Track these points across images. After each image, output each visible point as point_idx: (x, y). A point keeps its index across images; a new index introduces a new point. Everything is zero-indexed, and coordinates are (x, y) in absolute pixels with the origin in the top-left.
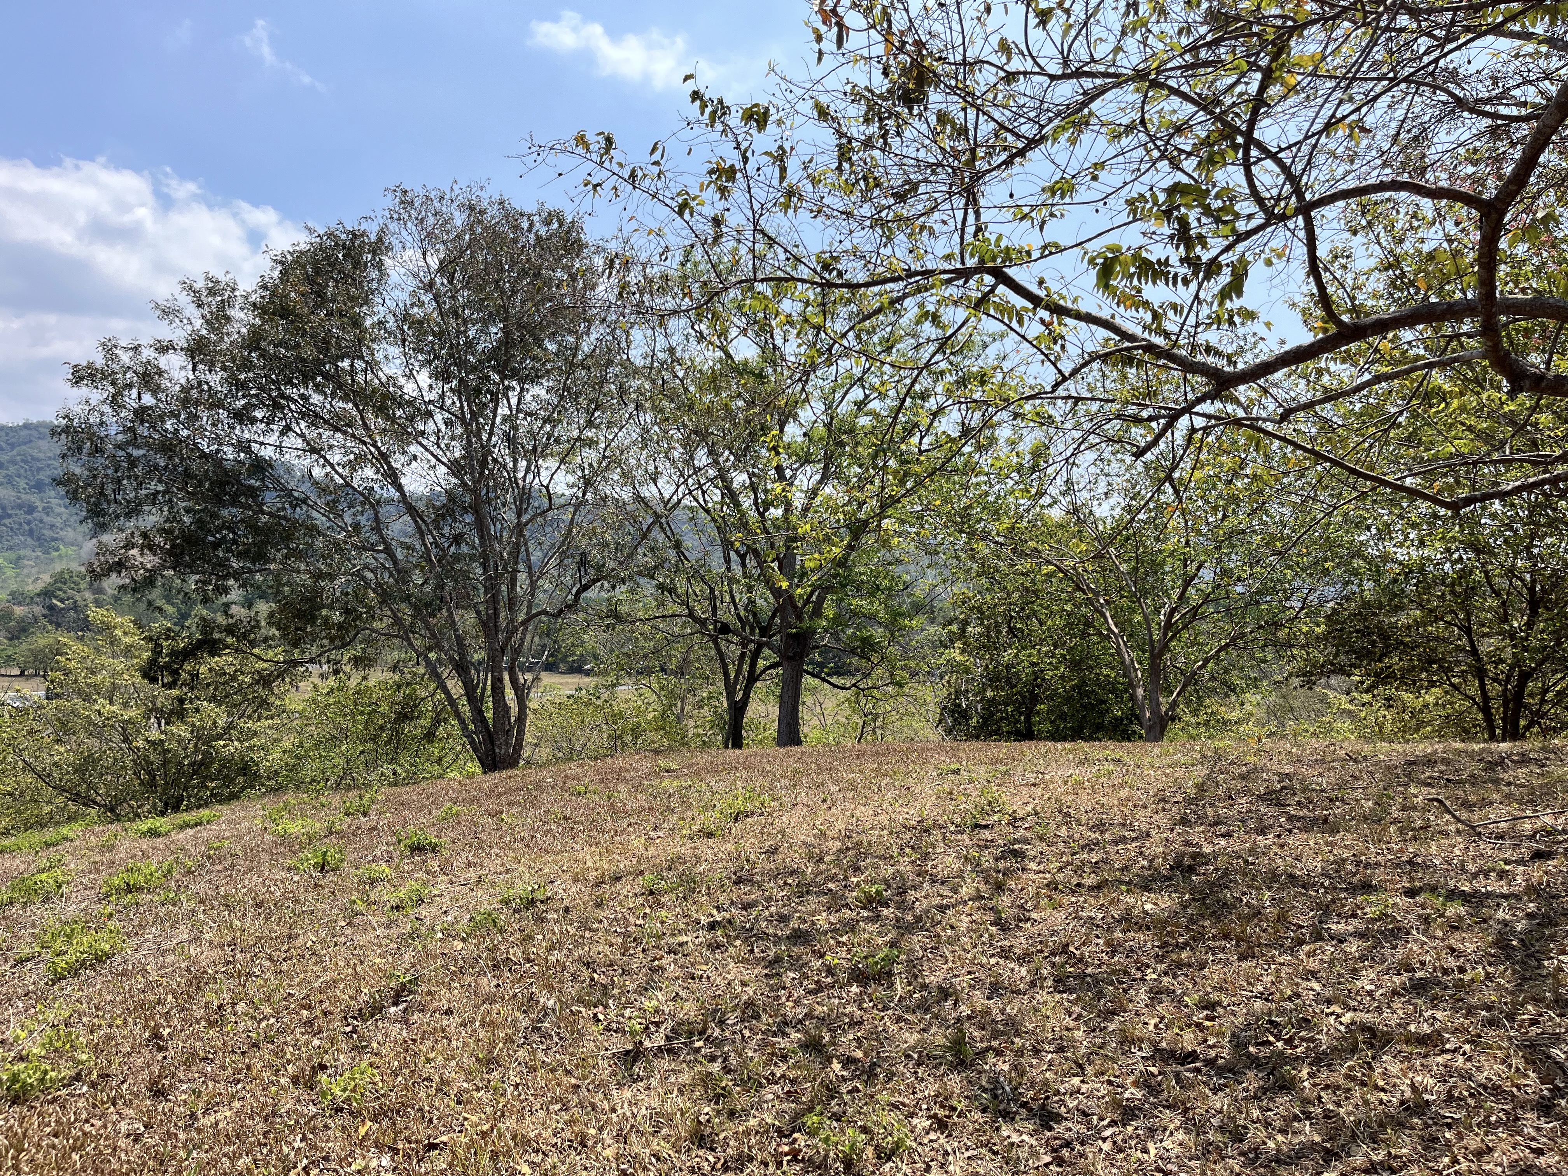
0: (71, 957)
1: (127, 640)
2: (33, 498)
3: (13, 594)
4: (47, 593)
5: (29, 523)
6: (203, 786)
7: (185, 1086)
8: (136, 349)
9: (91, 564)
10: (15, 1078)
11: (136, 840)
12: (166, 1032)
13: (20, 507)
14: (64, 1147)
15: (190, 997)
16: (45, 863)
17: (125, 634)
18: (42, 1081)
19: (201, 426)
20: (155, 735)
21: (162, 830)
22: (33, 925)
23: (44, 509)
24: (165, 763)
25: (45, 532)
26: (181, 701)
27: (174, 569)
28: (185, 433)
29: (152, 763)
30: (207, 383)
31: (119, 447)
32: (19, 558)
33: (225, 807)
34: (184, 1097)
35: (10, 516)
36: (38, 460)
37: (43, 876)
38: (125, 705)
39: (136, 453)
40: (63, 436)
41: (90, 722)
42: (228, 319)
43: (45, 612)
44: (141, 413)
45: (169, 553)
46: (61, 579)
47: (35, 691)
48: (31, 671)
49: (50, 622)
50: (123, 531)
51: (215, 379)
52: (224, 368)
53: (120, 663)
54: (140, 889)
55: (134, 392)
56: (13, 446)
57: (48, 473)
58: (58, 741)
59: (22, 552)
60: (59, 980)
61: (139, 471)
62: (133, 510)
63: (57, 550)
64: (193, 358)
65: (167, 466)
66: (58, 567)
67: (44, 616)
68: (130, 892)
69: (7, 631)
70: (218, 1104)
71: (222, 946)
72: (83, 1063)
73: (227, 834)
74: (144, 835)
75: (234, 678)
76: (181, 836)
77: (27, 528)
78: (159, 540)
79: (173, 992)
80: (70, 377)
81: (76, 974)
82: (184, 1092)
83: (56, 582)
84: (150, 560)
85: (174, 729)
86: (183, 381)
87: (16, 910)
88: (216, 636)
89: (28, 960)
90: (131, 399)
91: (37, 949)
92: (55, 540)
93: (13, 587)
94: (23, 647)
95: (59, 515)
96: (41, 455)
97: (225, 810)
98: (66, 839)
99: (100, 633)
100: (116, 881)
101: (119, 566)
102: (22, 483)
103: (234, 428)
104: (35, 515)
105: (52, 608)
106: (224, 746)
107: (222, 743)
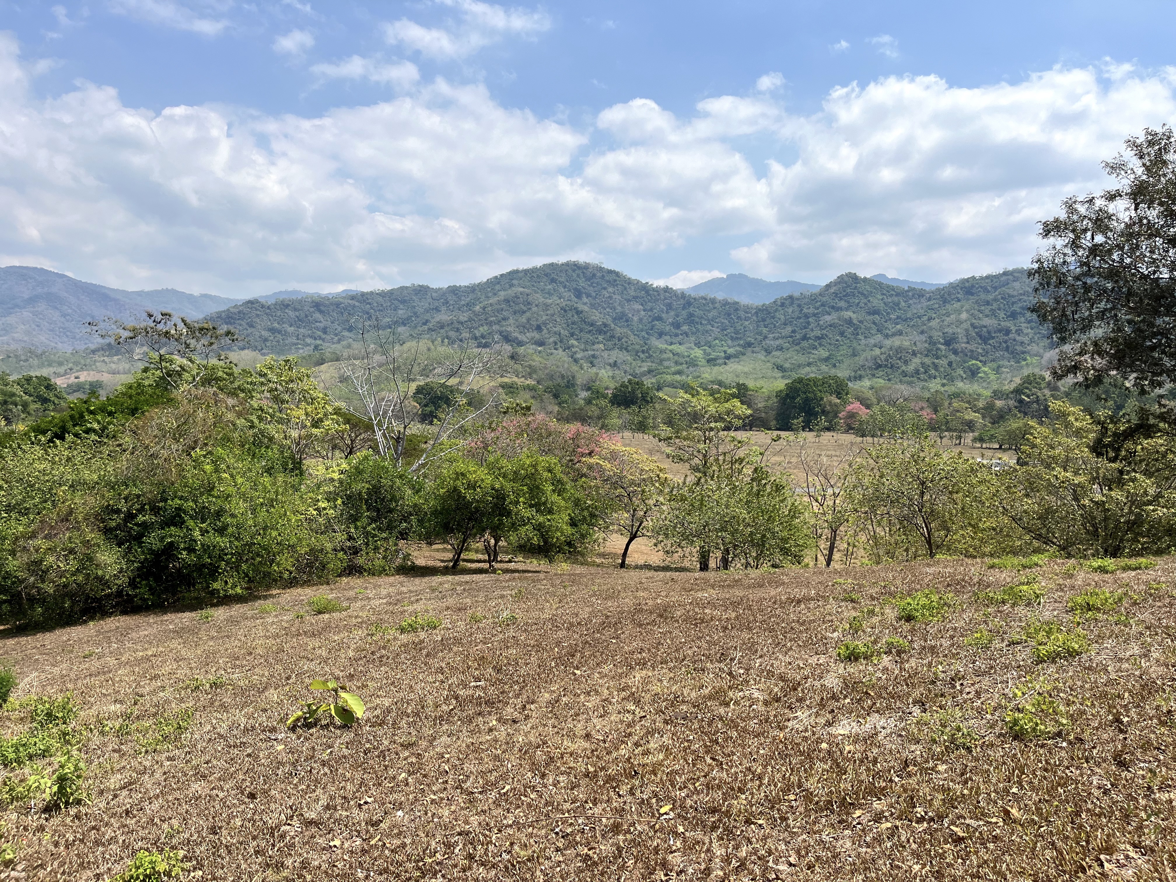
0: (1050, 647)
1: (1077, 424)
2: (1009, 324)
3: (995, 392)
4: (1018, 391)
5: (1006, 342)
6: (1135, 540)
7: (1142, 765)
8: (1091, 201)
9: (1054, 368)
10: (1015, 722)
11: (1088, 573)
12: (1126, 720)
13: (1000, 331)
14: (1053, 781)
15: (1143, 698)
16: (1024, 579)
17: (1076, 420)
18: (1034, 730)
19: (1142, 253)
20: (1098, 497)
21: (1110, 569)
22: (1020, 620)
23: (1017, 331)
24: (1106, 519)
25: (1017, 347)
26: (1121, 472)
27: (1118, 369)
28: (1128, 261)
29: (1095, 518)
30: (1146, 218)
31: (1077, 278)
32: (999, 367)
33: (1158, 559)
34: (1141, 772)
35: (993, 338)
36: (1013, 296)
37: (1025, 588)
38: (1076, 473)
39: (1089, 281)
40: (1037, 275)
41: (1050, 484)
42: (1165, 163)
43: (1016, 404)
44: (1094, 250)
45: (1113, 356)
46: (1029, 381)
47: (1010, 459)
48: (1007, 446)
49: (1020, 411)
50: (1078, 342)
51: (1153, 214)
52: (1161, 204)
53: (1073, 442)
54: (1098, 610)
55: (1089, 234)
56: (996, 288)
57: (1020, 305)
58: (1027, 495)
59: (1001, 363)
60: (1041, 662)
61: (1092, 295)
62: (1086, 326)
63: (1025, 360)
64: (1135, 200)
65: (1113, 288)
66: (1026, 372)
67: (1016, 407)
68: (1090, 610)
69: (991, 418)
70: (1170, 786)
71: (1167, 666)
72: (1063, 725)
73: (1163, 579)
74: (1095, 570)
75: (1164, 456)
76: (1123, 575)
77: (1005, 345)
78: (1106, 347)
79: (1130, 691)
80: (1041, 231)
81: (1054, 661)
82: (1142, 768)
83: (1024, 383)
84: (1100, 362)
85: (1113, 494)
86: (1127, 220)
87: (1006, 607)
88: (1152, 421)
89: (1018, 643)
90: (1086, 241)
91: (1024, 638)
92: (1024, 353)
93: (995, 387)
94: (1000, 431)
95: (1027, 334)
96: (1015, 293)
97: (1160, 562)
98: (1037, 565)
99: (1057, 419)
100: (1079, 600)
101: (1075, 368)
102: (1002, 315)
103: (1168, 251)
104: (1011, 336)
105: (1021, 401)
106: (1153, 511)
107: (1152, 508)
